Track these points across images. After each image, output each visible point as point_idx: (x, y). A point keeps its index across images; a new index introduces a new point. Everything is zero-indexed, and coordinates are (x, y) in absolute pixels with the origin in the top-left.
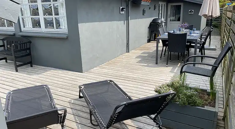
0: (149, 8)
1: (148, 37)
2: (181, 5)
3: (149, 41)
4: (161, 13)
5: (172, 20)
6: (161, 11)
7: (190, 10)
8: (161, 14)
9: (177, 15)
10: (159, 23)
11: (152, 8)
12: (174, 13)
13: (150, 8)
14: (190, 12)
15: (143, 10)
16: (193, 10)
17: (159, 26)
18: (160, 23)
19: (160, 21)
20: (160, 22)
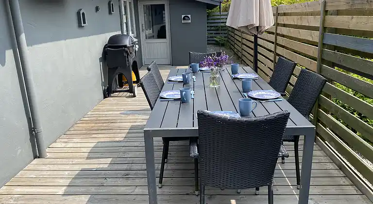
0: (94, 9)
1: (103, 84)
2: (163, 5)
3: (107, 93)
4: (125, 21)
5: (148, 35)
6: (124, 17)
7: (183, 16)
8: (127, 24)
9: (155, 25)
10: (125, 46)
11: (104, 8)
12: (150, 21)
13: (97, 9)
14: (184, 19)
15: (78, 13)
16: (189, 16)
17: (128, 54)
18: (128, 48)
19: (127, 42)
20: (128, 45)
